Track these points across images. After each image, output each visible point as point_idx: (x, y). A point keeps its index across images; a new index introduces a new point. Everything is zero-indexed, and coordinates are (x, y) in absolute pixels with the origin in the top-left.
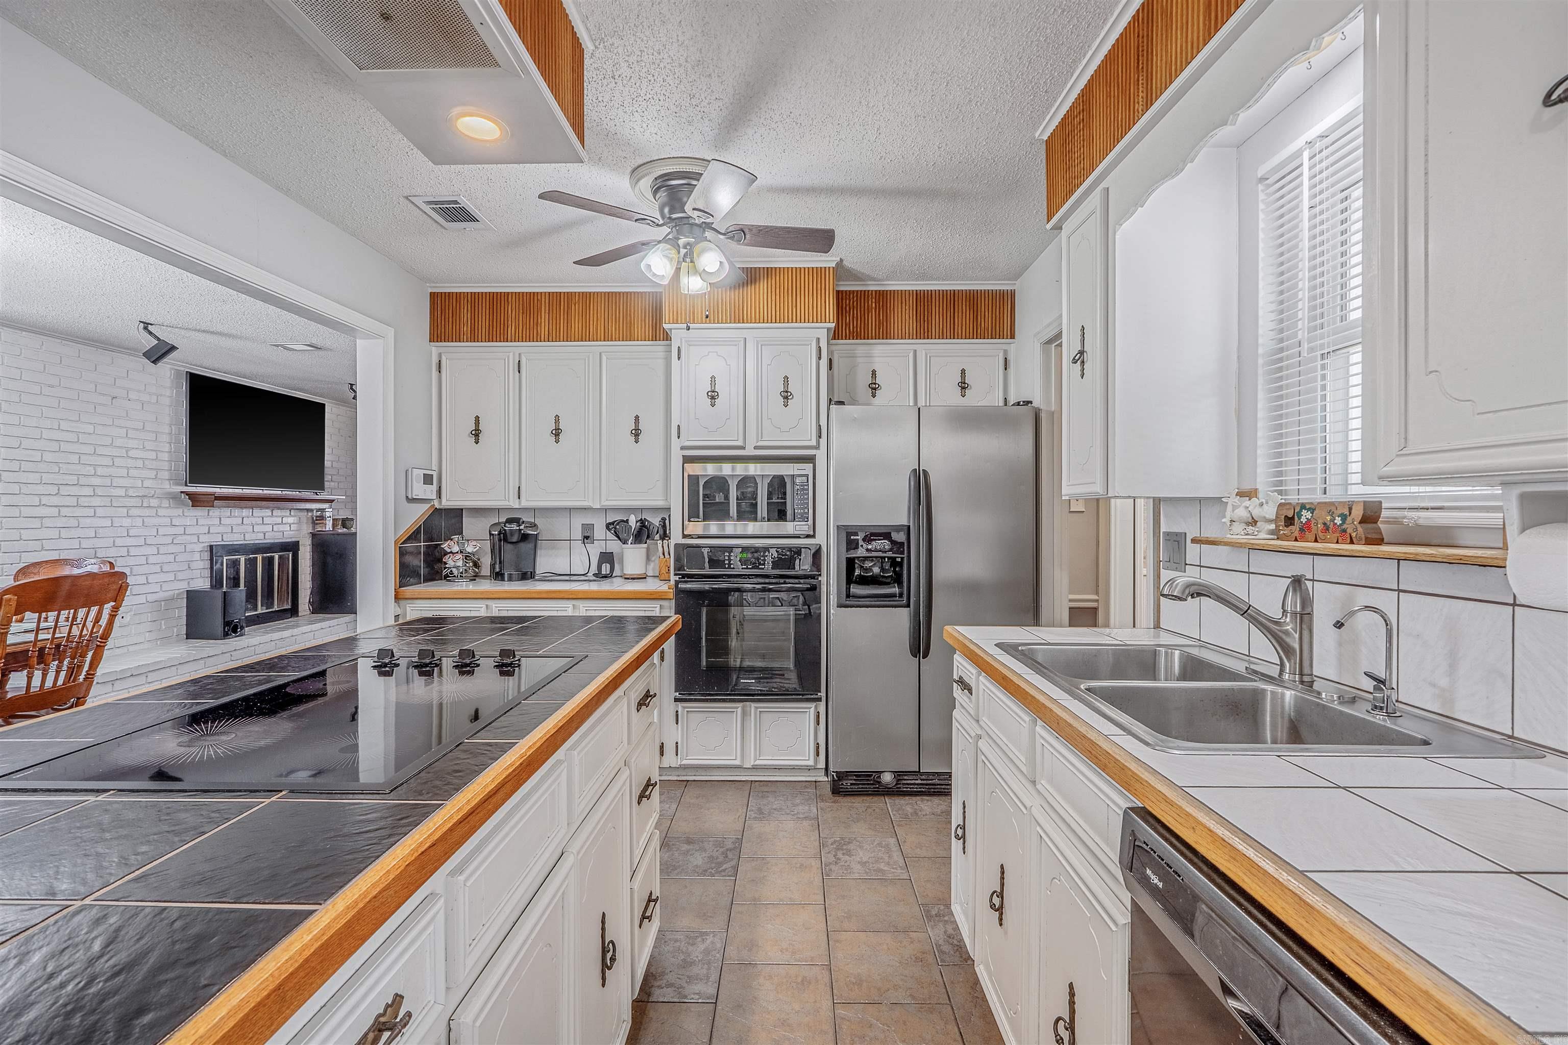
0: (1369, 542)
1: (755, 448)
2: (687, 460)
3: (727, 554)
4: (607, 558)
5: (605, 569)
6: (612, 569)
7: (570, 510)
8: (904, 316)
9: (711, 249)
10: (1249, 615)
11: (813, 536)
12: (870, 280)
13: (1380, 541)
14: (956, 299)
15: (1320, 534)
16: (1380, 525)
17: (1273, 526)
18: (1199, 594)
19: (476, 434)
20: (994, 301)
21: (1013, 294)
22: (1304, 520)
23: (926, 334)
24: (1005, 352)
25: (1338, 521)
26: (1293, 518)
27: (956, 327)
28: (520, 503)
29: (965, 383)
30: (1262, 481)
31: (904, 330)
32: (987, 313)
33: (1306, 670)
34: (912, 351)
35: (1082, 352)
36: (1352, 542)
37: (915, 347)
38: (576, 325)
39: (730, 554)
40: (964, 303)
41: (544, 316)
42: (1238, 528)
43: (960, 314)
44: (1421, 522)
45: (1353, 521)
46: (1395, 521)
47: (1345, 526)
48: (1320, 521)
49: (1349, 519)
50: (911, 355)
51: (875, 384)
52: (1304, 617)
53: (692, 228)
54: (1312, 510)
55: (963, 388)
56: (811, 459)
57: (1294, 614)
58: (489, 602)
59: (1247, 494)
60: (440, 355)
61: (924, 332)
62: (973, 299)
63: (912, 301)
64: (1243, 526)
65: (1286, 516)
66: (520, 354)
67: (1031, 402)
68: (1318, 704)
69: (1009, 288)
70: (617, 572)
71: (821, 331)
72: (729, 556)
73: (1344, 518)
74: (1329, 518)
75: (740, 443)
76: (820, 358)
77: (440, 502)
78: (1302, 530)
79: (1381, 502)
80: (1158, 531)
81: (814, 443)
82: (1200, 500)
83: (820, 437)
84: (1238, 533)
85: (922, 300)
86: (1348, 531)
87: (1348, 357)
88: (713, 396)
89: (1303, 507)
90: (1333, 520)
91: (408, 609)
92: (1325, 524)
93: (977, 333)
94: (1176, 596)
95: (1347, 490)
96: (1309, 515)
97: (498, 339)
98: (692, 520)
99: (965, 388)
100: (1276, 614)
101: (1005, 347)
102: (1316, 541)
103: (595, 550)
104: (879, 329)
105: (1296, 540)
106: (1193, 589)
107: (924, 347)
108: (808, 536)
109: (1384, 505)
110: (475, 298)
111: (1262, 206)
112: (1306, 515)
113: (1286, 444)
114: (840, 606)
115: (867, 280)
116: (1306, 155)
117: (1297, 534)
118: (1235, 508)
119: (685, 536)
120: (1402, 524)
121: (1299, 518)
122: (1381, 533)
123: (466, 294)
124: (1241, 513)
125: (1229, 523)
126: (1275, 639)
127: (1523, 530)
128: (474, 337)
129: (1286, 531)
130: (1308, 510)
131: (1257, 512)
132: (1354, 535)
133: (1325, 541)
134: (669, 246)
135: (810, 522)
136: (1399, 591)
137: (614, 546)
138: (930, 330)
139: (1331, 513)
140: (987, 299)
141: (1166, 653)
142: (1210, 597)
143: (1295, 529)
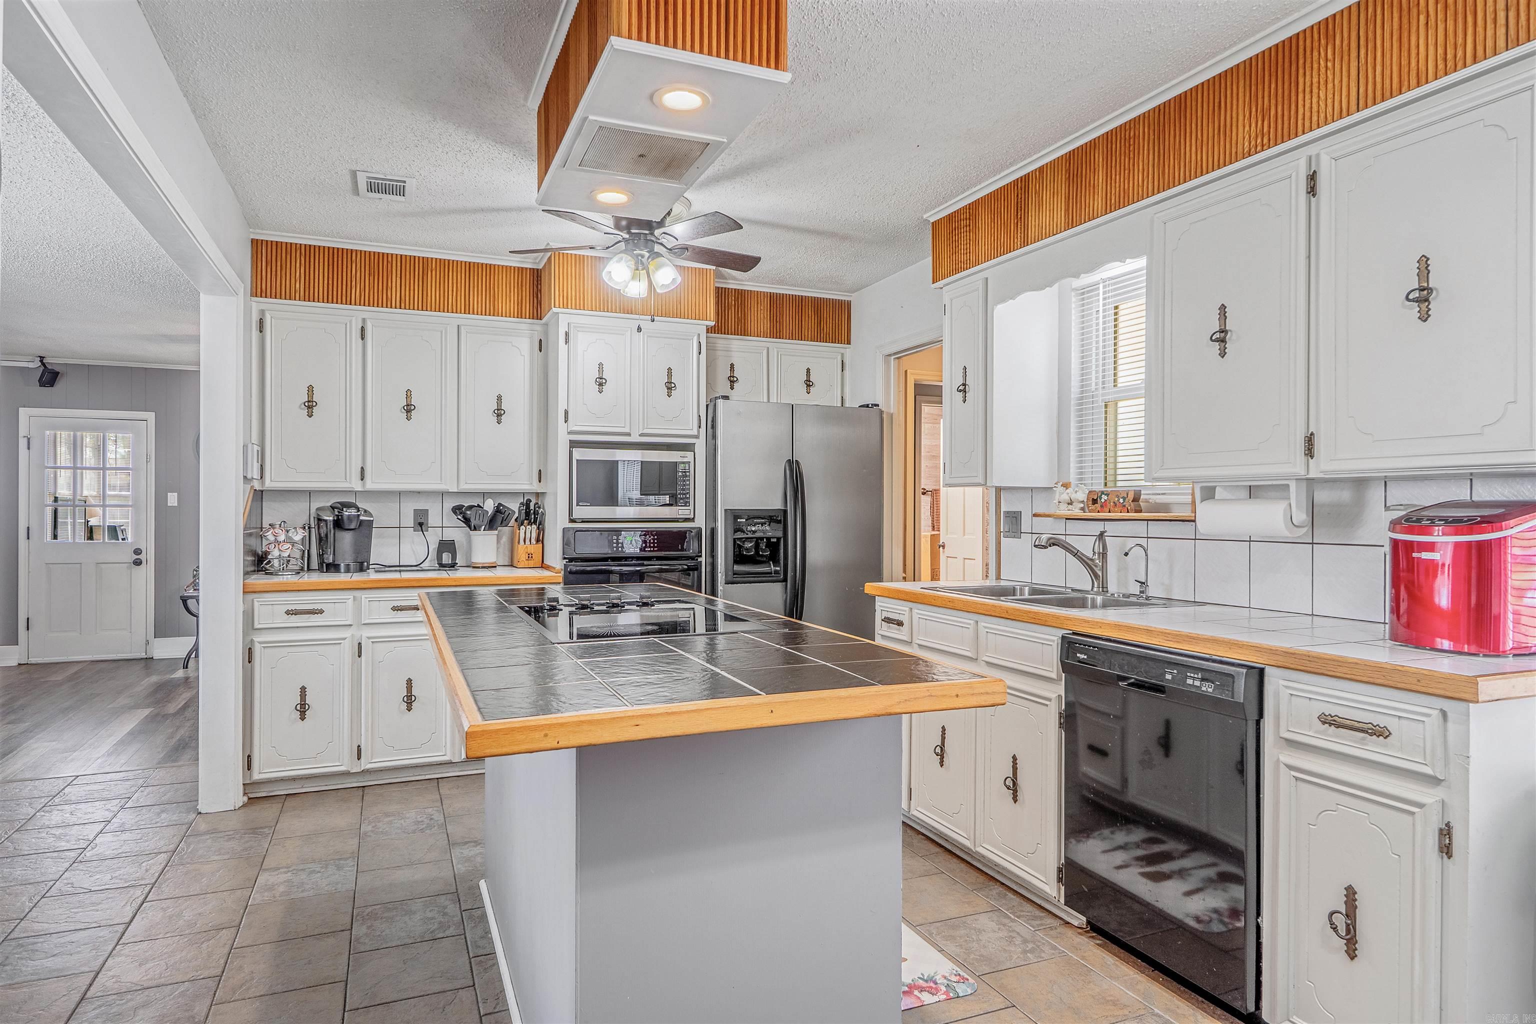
0: (1136, 512)
1: (641, 435)
2: (574, 444)
3: (615, 537)
4: (447, 546)
5: (446, 558)
6: (454, 557)
7: (400, 493)
8: (759, 316)
9: (668, 265)
10: (1078, 556)
11: (693, 520)
12: (733, 280)
13: (1141, 511)
14: (803, 304)
15: (1112, 508)
16: (1141, 504)
17: (1082, 505)
18: (1054, 544)
19: (310, 406)
20: (834, 309)
21: (849, 304)
22: (1103, 500)
23: (778, 334)
24: (842, 354)
25: (1121, 501)
26: (1097, 499)
27: (803, 330)
28: (364, 485)
29: (810, 381)
30: (1073, 478)
31: (759, 328)
32: (828, 320)
33: (1105, 586)
34: (766, 348)
35: (964, 385)
36: (1128, 512)
37: (768, 345)
38: (433, 294)
39: (618, 537)
40: (810, 309)
41: (395, 281)
42: (1064, 506)
43: (807, 319)
44: (1157, 501)
45: (1129, 500)
46: (1147, 501)
47: (1124, 504)
48: (1112, 501)
49: (1127, 500)
50: (765, 352)
51: (733, 377)
52: (1104, 555)
53: (647, 243)
54: (1108, 495)
55: (808, 386)
56: (688, 447)
57: (1099, 553)
58: (358, 594)
59: (1066, 486)
60: (262, 312)
61: (776, 333)
62: (818, 304)
63: (766, 302)
64: (1066, 505)
65: (1093, 499)
66: (364, 320)
67: (878, 405)
68: (1114, 600)
69: (847, 299)
70: (459, 561)
71: (698, 328)
72: (617, 540)
73: (1124, 499)
74: (1116, 499)
75: (627, 430)
76: (700, 353)
77: (263, 484)
78: (1102, 506)
79: (1141, 491)
80: (999, 511)
81: (695, 432)
82: (1032, 489)
83: (700, 427)
84: (1064, 511)
85: (775, 302)
86: (1127, 506)
87: (1117, 403)
88: (601, 383)
89: (1103, 493)
90: (1119, 500)
91: (256, 604)
92: (1114, 502)
93: (820, 336)
94: (1043, 546)
95: (1116, 484)
96: (1106, 498)
97: (339, 300)
98: (580, 504)
99: (810, 386)
100: (1090, 555)
101: (842, 351)
102: (1110, 512)
103: (433, 538)
104: (738, 325)
105: (1099, 512)
106: (1052, 541)
107: (776, 345)
108: (686, 520)
109: (1142, 492)
110: (310, 251)
111: (1073, 306)
112: (1104, 497)
113: (1085, 456)
114: (727, 583)
115: (729, 279)
116: (1101, 286)
117: (1099, 509)
118: (1061, 494)
119: (572, 521)
120: (1148, 502)
121: (1101, 500)
122: (1141, 507)
123: (298, 246)
124: (1065, 497)
125: (1057, 504)
126: (1091, 570)
127: (1202, 502)
128: (308, 296)
129: (1093, 507)
130: (1105, 495)
131: (1073, 496)
132: (1129, 508)
133: (1114, 512)
134: (630, 258)
135: (691, 507)
136: (1148, 538)
137: (456, 533)
138: (781, 330)
139: (1118, 496)
140: (828, 306)
141: (1021, 589)
142: (1059, 546)
143: (1098, 506)
